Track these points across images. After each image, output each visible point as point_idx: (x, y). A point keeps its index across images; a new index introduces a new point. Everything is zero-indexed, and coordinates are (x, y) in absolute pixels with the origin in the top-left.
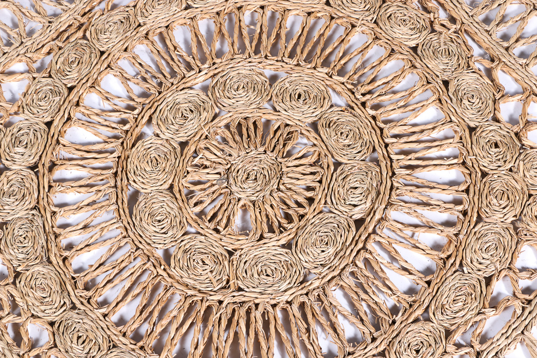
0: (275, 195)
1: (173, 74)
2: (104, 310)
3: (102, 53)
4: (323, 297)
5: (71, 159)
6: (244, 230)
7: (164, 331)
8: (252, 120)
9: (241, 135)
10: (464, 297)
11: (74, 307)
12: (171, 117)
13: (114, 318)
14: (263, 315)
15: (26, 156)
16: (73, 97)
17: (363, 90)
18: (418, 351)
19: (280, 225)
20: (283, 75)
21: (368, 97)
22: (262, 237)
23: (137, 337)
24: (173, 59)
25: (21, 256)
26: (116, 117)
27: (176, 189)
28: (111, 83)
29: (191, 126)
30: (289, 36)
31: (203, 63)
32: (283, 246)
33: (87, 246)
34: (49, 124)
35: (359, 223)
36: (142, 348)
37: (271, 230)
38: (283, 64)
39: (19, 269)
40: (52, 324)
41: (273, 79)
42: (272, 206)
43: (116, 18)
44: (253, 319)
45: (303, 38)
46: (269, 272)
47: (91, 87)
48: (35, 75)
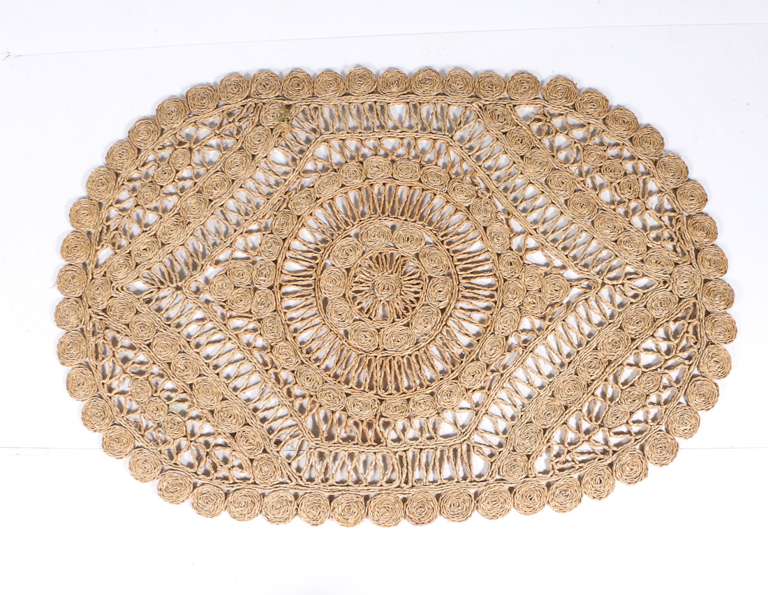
0: (399, 297)
1: (339, 228)
2: (318, 364)
3: (299, 217)
4: (427, 352)
5: (289, 281)
6: (385, 317)
7: (349, 372)
8: (384, 254)
9: (378, 264)
10: (495, 348)
11: (303, 363)
12: (340, 255)
13: (323, 367)
14: (397, 363)
15: (266, 282)
16: (286, 245)
17: (442, 234)
18: (473, 376)
19: (403, 314)
20: (398, 225)
21: (445, 238)
22: (394, 321)
23: (336, 376)
24: (337, 219)
25: (272, 337)
26: (310, 255)
27: (347, 296)
28: (305, 234)
29: (352, 259)
30: (400, 201)
31: (355, 221)
32: (404, 325)
33: (305, 329)
34: (275, 262)
35: (443, 311)
36: (339, 382)
37: (399, 317)
38: (398, 220)
39: (272, 344)
40: (293, 372)
41: (393, 228)
42: (398, 304)
43: (304, 195)
44: (393, 365)
45: (408, 203)
46: (399, 340)
47: (295, 238)
48: (264, 233)
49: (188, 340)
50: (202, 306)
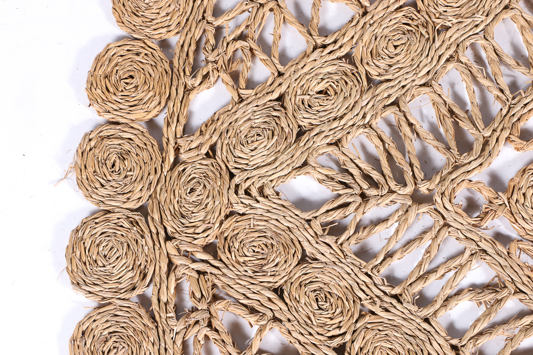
49: (455, 342)
50: (490, 251)
